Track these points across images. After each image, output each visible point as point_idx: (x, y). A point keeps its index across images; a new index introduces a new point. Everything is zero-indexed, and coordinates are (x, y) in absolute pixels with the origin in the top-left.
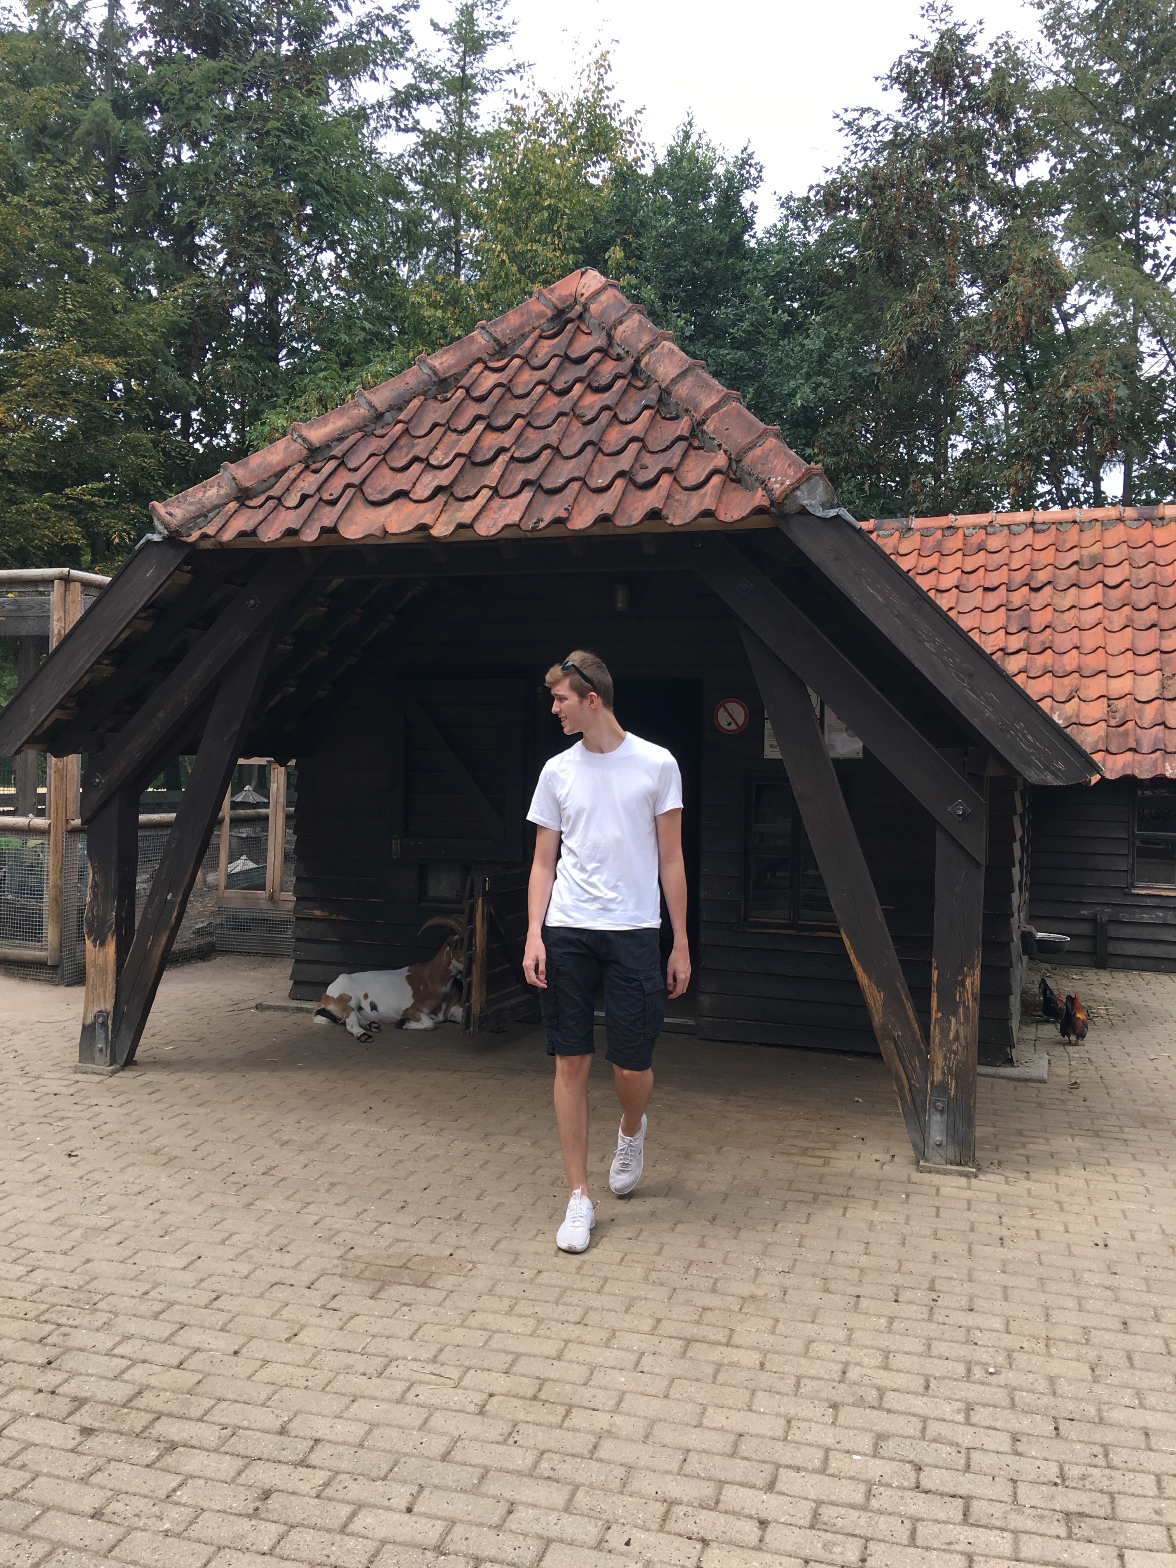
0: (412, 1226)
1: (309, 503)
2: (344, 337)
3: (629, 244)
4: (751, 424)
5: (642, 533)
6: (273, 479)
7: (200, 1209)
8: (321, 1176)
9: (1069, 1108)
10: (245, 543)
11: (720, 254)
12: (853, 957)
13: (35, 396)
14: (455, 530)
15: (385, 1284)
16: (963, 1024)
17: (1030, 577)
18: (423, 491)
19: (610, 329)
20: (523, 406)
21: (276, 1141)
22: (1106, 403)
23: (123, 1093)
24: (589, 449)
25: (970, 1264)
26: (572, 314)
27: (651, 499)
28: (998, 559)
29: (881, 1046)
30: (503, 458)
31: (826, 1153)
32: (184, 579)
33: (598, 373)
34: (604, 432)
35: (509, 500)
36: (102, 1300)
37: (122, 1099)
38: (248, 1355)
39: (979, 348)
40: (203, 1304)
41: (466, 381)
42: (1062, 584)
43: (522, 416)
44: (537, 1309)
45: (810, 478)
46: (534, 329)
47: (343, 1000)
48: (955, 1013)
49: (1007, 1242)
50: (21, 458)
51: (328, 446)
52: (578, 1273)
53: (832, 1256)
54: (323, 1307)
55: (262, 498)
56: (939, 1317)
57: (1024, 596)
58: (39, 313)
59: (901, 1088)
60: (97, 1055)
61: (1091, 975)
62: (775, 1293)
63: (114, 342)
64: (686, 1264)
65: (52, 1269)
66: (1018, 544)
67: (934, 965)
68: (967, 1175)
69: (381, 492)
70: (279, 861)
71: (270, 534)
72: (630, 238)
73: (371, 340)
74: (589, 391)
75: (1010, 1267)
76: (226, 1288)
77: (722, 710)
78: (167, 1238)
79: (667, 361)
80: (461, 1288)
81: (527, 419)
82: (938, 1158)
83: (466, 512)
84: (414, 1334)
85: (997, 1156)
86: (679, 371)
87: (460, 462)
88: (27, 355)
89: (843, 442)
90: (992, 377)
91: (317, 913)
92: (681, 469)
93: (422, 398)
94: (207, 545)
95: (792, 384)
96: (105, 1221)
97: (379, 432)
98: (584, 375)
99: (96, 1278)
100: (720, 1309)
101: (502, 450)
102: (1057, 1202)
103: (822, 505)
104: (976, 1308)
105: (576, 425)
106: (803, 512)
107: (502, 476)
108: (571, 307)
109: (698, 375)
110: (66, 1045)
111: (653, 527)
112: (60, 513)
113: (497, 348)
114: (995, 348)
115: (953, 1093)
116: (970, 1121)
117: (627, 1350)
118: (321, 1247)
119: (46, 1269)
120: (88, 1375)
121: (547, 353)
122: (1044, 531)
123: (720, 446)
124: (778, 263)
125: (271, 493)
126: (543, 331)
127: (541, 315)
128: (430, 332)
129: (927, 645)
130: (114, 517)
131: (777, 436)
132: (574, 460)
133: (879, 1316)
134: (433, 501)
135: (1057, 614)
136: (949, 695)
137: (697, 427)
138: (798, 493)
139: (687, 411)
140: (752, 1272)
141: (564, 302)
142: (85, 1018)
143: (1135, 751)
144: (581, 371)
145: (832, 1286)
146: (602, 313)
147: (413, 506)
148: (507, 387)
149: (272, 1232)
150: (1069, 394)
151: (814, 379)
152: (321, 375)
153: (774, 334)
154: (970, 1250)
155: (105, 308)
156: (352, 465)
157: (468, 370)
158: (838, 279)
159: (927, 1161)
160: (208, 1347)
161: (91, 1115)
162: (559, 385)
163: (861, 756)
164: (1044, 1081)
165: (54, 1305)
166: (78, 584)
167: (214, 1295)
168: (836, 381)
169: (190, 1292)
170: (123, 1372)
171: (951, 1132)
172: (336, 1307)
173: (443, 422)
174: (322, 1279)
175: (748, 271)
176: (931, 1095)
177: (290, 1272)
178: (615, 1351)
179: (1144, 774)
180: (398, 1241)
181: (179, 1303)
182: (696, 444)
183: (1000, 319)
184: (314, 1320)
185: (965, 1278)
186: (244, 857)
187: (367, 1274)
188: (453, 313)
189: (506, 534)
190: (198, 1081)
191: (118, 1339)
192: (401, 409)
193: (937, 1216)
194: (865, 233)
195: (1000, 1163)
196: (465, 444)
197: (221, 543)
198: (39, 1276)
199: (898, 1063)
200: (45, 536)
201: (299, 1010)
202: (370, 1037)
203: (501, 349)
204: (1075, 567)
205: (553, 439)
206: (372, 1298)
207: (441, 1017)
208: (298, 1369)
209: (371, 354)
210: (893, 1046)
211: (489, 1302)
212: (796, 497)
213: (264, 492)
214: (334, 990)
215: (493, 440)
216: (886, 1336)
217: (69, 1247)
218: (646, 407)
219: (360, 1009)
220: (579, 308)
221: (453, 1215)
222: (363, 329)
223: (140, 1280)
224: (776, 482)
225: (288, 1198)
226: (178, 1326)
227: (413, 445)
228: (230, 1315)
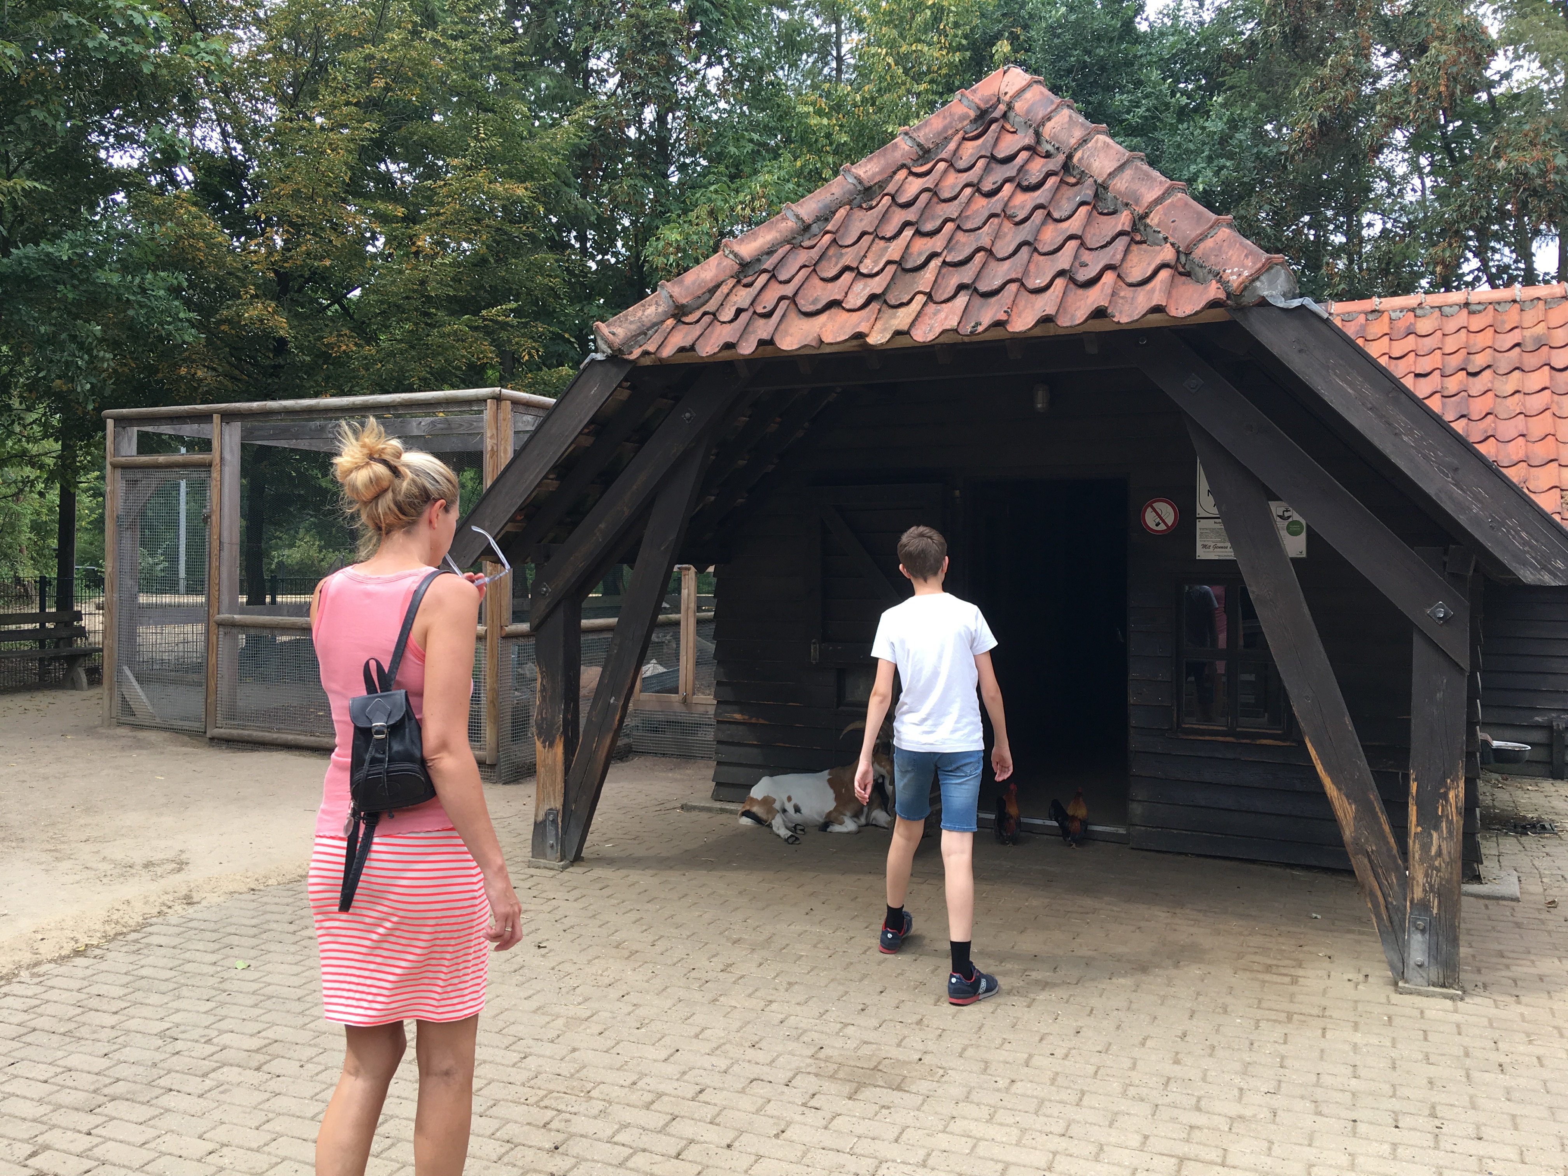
0: (876, 1029)
1: (744, 317)
2: (732, 150)
3: (1018, 37)
4: (1200, 215)
5: (1084, 333)
6: (707, 295)
7: (669, 1003)
8: (777, 975)
9: (1550, 928)
10: (685, 358)
11: (1112, 40)
12: (1319, 768)
13: (452, 223)
14: (892, 337)
15: (860, 1086)
16: (1446, 839)
17: (1467, 361)
18: (856, 298)
19: (1039, 126)
20: (952, 209)
21: (728, 939)
22: (1543, 174)
23: (575, 888)
24: (1025, 249)
25: (1470, 1090)
26: (997, 114)
27: (1095, 297)
28: (1430, 343)
29: (1353, 861)
30: (935, 263)
31: (1293, 971)
32: (624, 395)
33: (1027, 171)
34: (1038, 231)
35: (944, 305)
36: (594, 1088)
37: (576, 893)
38: (741, 1149)
39: (1396, 122)
40: (689, 1096)
41: (891, 188)
42: (1503, 368)
43: (952, 220)
44: (1018, 1119)
45: (1271, 268)
46: (957, 131)
47: (767, 802)
48: (1437, 828)
49: (1507, 1068)
50: (440, 282)
51: (759, 260)
52: (1052, 1084)
53: (1318, 1079)
54: (804, 1105)
55: (697, 314)
56: (1444, 1144)
57: (1461, 381)
58: (452, 143)
59: (1376, 905)
60: (549, 851)
61: (1547, 786)
62: (1264, 1114)
63: (521, 167)
64: (1164, 1080)
65: (543, 1056)
66: (1451, 326)
67: (1413, 777)
68: (1452, 998)
69: (813, 303)
70: (691, 665)
71: (708, 348)
72: (1018, 30)
73: (758, 151)
74: (1018, 190)
75: (1516, 1095)
76: (709, 1082)
77: (1149, 509)
78: (643, 1030)
79: (1102, 155)
80: (936, 1094)
81: (957, 222)
82: (1420, 980)
83: (902, 319)
84: (898, 1137)
85: (1480, 979)
86: (1116, 165)
87: (891, 269)
88: (445, 185)
89: (1250, 225)
90: (1404, 150)
91: (738, 716)
92: (1124, 265)
93: (848, 207)
94: (647, 361)
95: (1193, 168)
96: (583, 1012)
97: (806, 243)
98: (1014, 174)
99: (584, 1067)
100: (1209, 1128)
101: (934, 255)
102: (1555, 1027)
103: (1284, 295)
104: (1485, 1137)
105: (1007, 226)
106: (1263, 303)
107: (935, 281)
108: (994, 107)
109: (1137, 168)
110: (514, 840)
111: (1099, 326)
112: (475, 334)
113: (921, 153)
114: (1416, 121)
115: (1435, 911)
116: (1454, 941)
117: (1119, 1165)
118: (791, 1045)
119: (538, 1056)
120: (593, 1161)
121: (971, 155)
122: (1480, 312)
123: (1166, 239)
124: (1173, 46)
125: (706, 308)
126: (966, 133)
127: (963, 118)
128: (816, 141)
129: (1405, 438)
130: (524, 335)
131: (1230, 225)
132: (1008, 261)
133: (1382, 1142)
134: (867, 310)
135: (1499, 400)
136: (1431, 490)
137: (1139, 221)
138: (1258, 284)
139: (1127, 205)
140: (1236, 1092)
141: (987, 102)
142: (536, 816)
144: (1010, 170)
145: (1325, 1110)
146: (1028, 112)
147: (845, 315)
148: (933, 192)
149: (741, 1028)
150: (1501, 164)
151: (1216, 163)
152: (712, 188)
153: (1173, 118)
154: (1468, 1076)
155: (513, 134)
156: (782, 277)
157: (892, 177)
158: (1239, 58)
159: (1406, 982)
160: (702, 1139)
161: (551, 908)
162: (987, 186)
163: (1304, 555)
164: (1517, 900)
165: (552, 1092)
166: (509, 403)
167: (698, 1088)
168: (1239, 164)
169: (676, 1084)
170: (627, 1159)
171: (1434, 952)
172: (817, 1106)
173: (871, 230)
174: (799, 1077)
175: (1141, 56)
176: (1411, 913)
177: (766, 1069)
178: (1106, 1166)
180: (866, 1043)
181: (666, 1094)
182: (1138, 238)
183: (1420, 91)
184: (798, 1118)
185: (1467, 1104)
186: (654, 661)
187: (841, 1075)
188: (838, 119)
189: (943, 339)
190: (643, 879)
191: (616, 1127)
192: (827, 220)
193: (1426, 1039)
194: (1269, 9)
195: (1485, 986)
196: (894, 250)
197: (660, 360)
198: (532, 1063)
199: (1372, 879)
200: (463, 356)
201: (723, 811)
202: (797, 839)
203: (925, 154)
204: (1517, 349)
205: (986, 242)
206: (850, 1098)
207: (863, 820)
208: (792, 1165)
209: (758, 166)
210: (1366, 861)
211: (966, 1109)
212: (1255, 288)
213: (698, 308)
214: (758, 792)
215: (924, 246)
216: (1392, 1163)
217: (555, 1035)
218: (1083, 203)
219: (784, 811)
220: (1002, 107)
221: (914, 1020)
222: (751, 141)
223: (625, 1070)
224: (1232, 274)
225: (750, 996)
226: (670, 1117)
227: (842, 254)
228: (717, 1109)
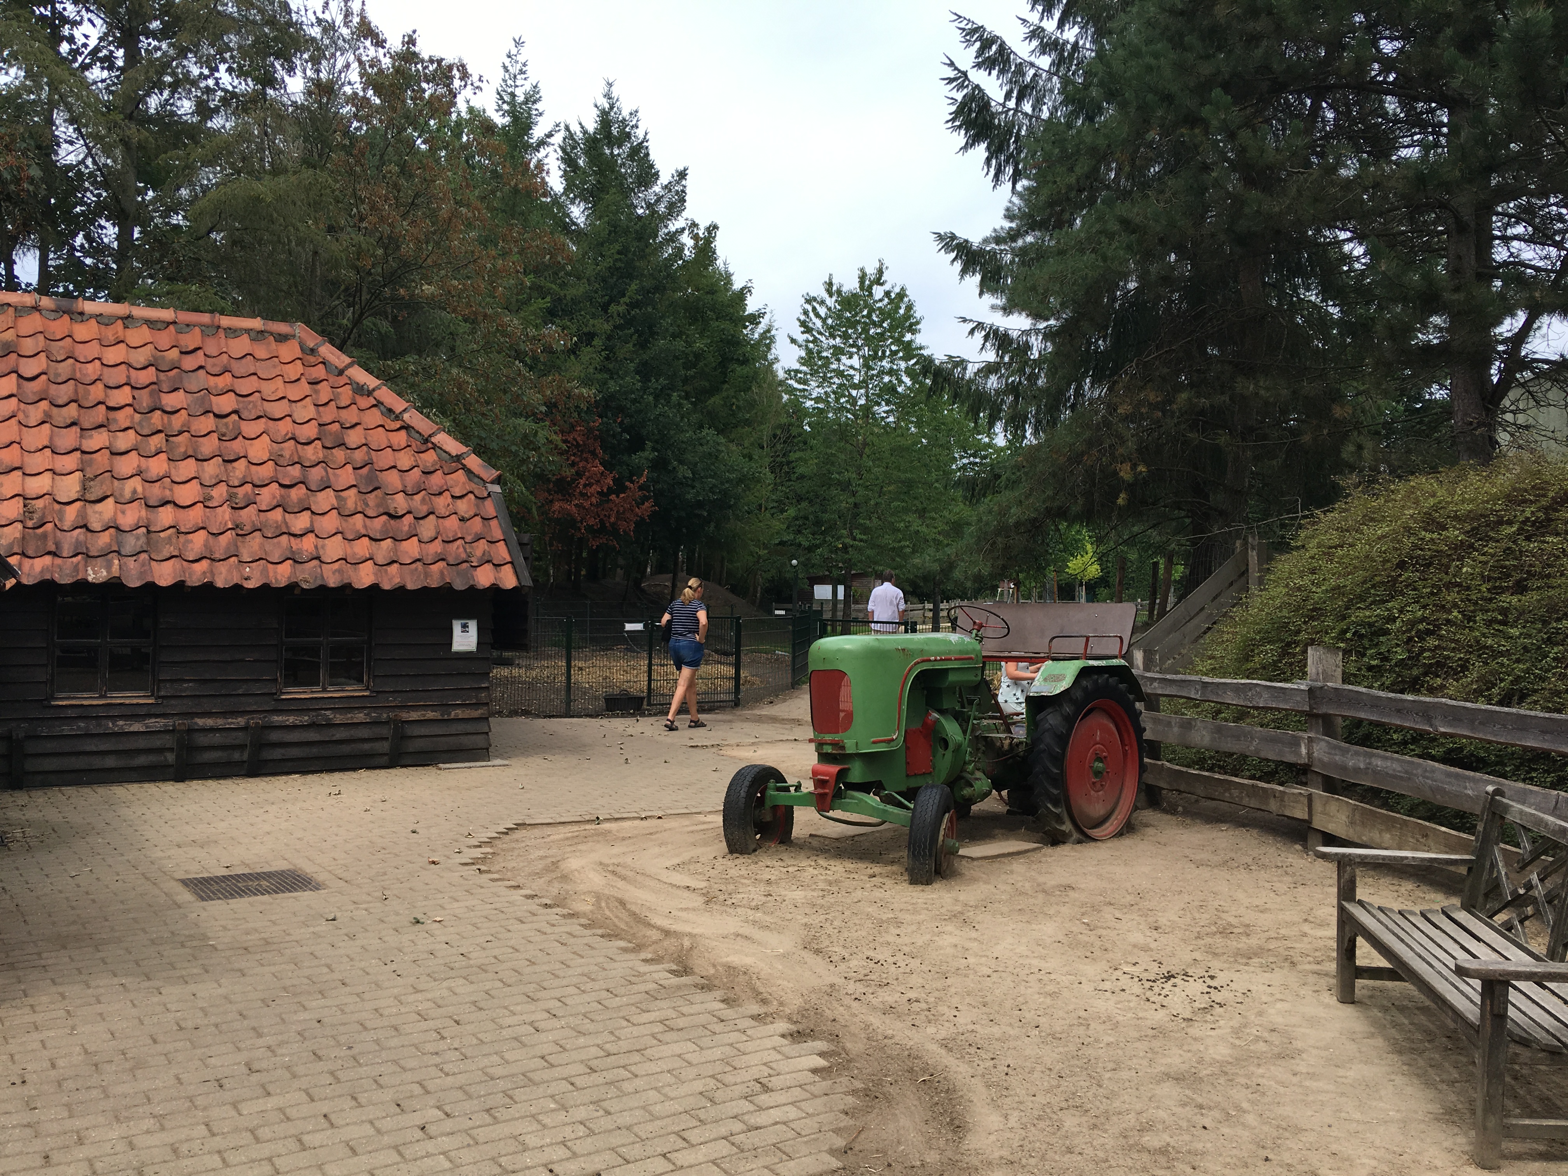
22: (17, 181)
143: (54, 554)
179: (65, 578)
